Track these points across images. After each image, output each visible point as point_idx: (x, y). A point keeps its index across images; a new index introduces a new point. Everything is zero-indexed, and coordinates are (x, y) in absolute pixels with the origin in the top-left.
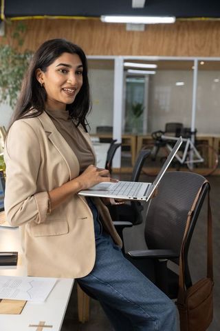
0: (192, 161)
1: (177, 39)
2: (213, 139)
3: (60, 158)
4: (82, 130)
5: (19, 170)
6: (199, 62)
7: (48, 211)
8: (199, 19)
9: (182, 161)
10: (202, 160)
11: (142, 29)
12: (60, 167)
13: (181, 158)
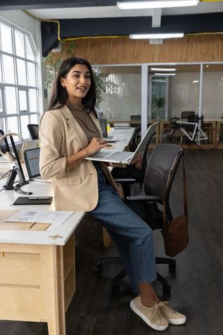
0: (199, 139)
1: (187, 49)
2: (216, 122)
3: (74, 135)
4: (93, 117)
5: (47, 143)
6: (204, 65)
7: (66, 169)
8: (202, 34)
9: (192, 139)
10: (207, 138)
11: (161, 43)
12: (74, 142)
13: (191, 137)
